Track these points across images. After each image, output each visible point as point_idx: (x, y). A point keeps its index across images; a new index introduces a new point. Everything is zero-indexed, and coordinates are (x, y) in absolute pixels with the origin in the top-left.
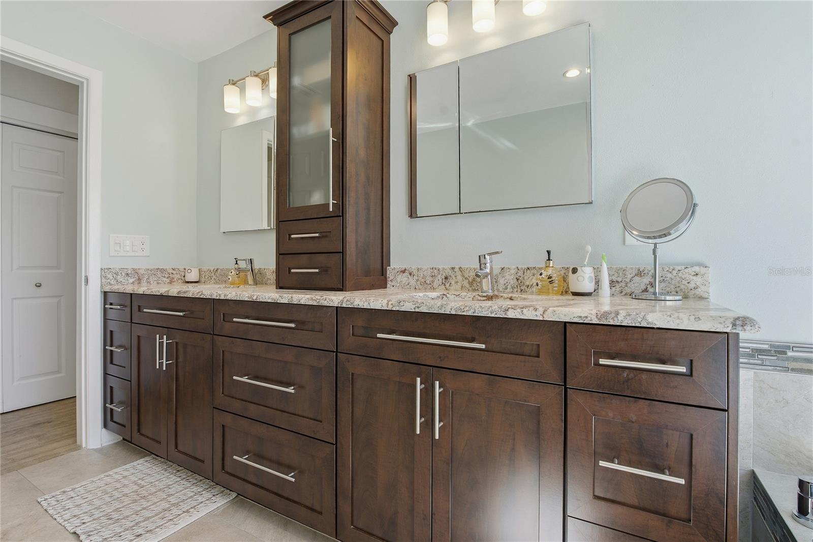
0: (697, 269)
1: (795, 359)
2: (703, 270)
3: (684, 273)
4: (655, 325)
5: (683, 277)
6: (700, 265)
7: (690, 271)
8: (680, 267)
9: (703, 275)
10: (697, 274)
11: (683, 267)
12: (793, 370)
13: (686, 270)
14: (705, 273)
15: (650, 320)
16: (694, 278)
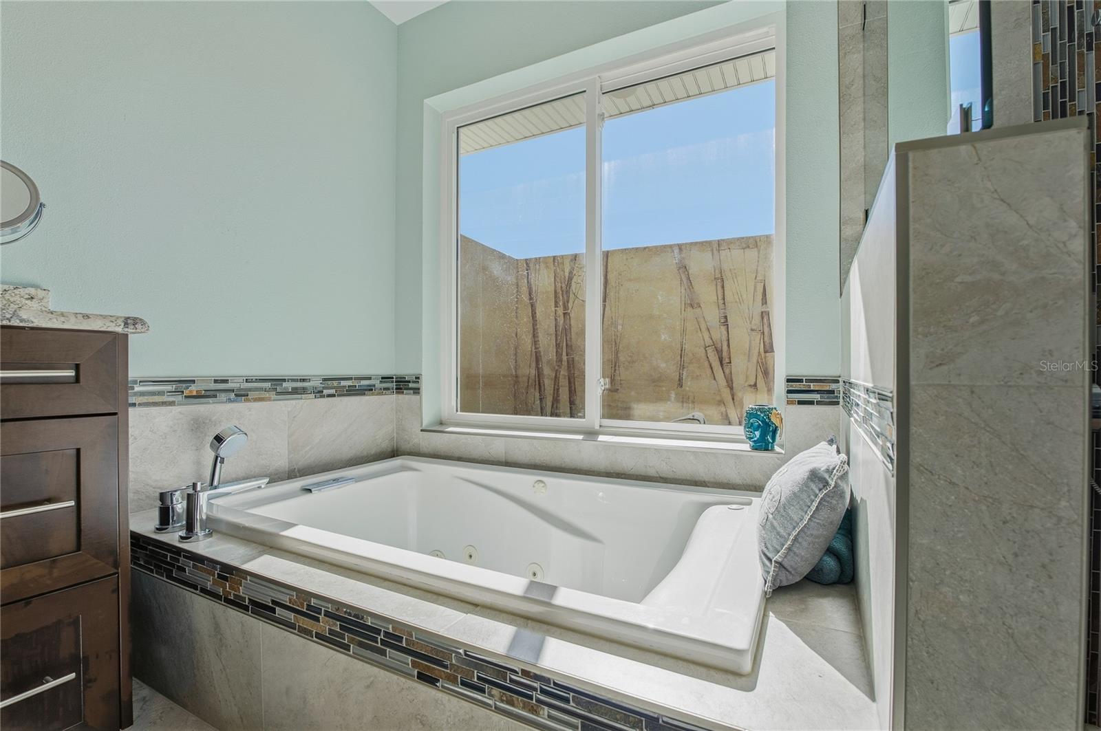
0: (32, 291)
1: (142, 394)
2: (41, 294)
3: (13, 294)
4: (32, 322)
5: (12, 299)
6: (36, 287)
7: (22, 294)
8: (8, 286)
9: (41, 299)
10: (32, 298)
11: (12, 287)
12: (140, 405)
13: (16, 291)
14: (43, 298)
15: (24, 317)
16: (28, 302)
